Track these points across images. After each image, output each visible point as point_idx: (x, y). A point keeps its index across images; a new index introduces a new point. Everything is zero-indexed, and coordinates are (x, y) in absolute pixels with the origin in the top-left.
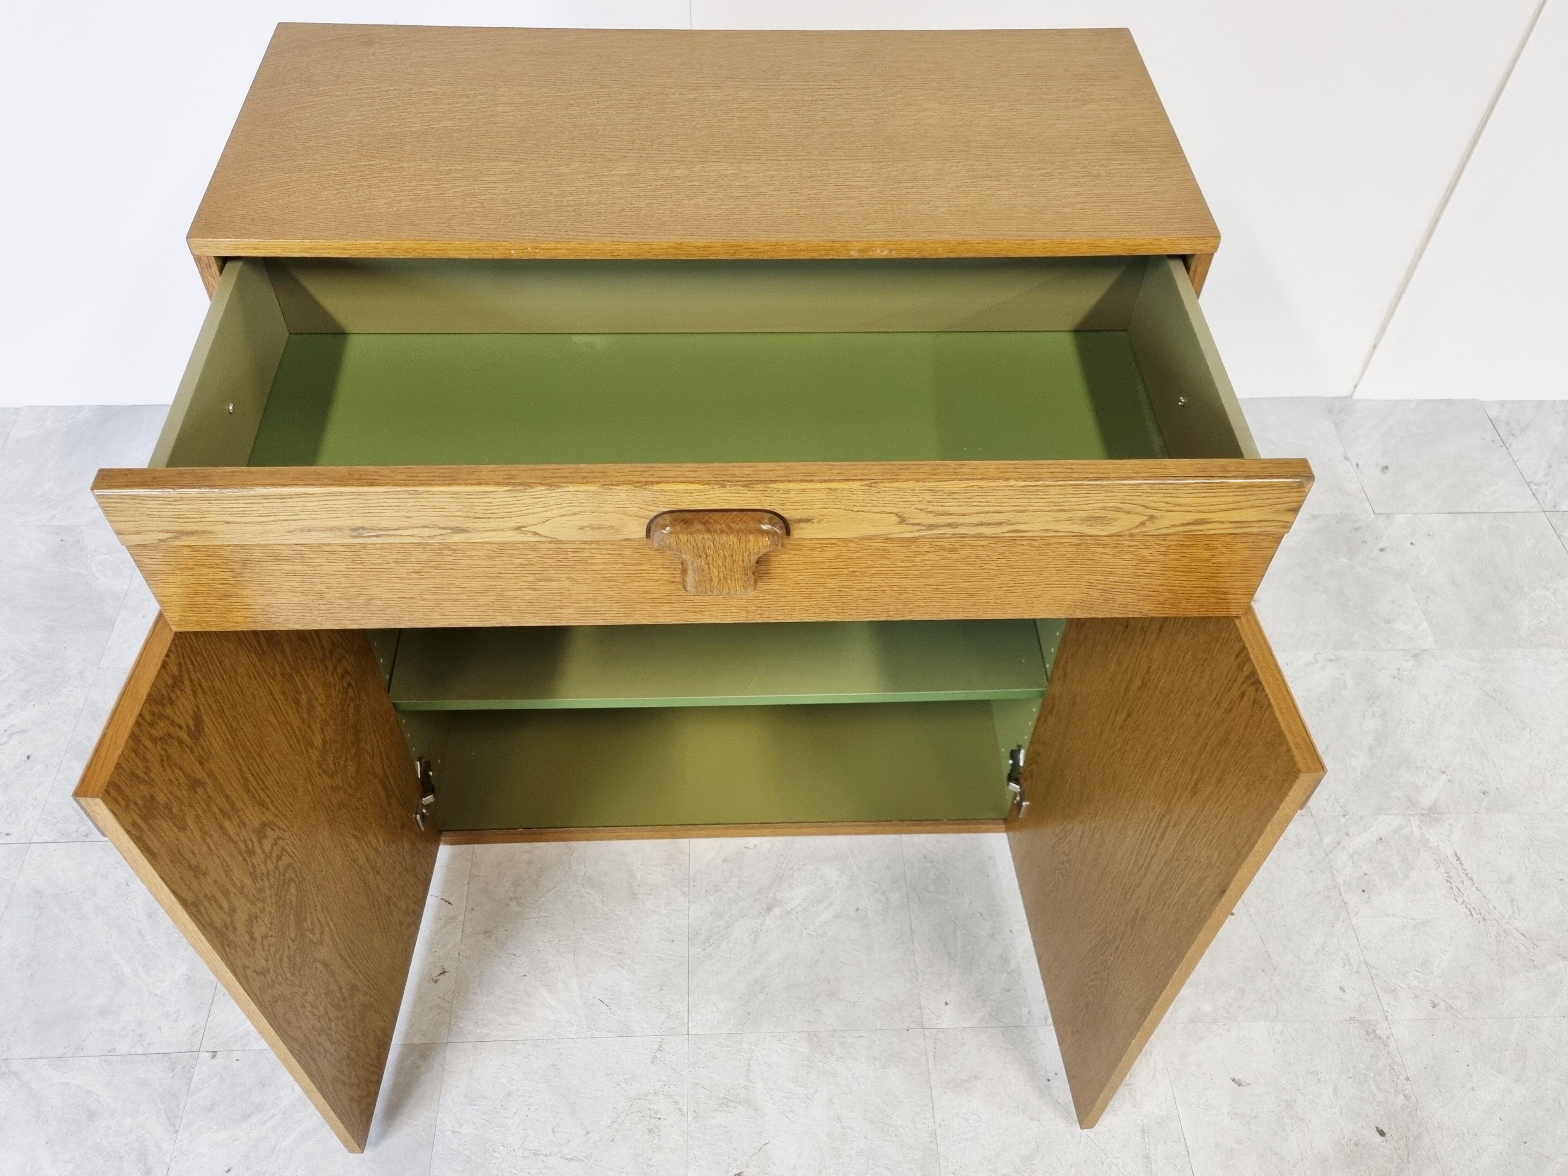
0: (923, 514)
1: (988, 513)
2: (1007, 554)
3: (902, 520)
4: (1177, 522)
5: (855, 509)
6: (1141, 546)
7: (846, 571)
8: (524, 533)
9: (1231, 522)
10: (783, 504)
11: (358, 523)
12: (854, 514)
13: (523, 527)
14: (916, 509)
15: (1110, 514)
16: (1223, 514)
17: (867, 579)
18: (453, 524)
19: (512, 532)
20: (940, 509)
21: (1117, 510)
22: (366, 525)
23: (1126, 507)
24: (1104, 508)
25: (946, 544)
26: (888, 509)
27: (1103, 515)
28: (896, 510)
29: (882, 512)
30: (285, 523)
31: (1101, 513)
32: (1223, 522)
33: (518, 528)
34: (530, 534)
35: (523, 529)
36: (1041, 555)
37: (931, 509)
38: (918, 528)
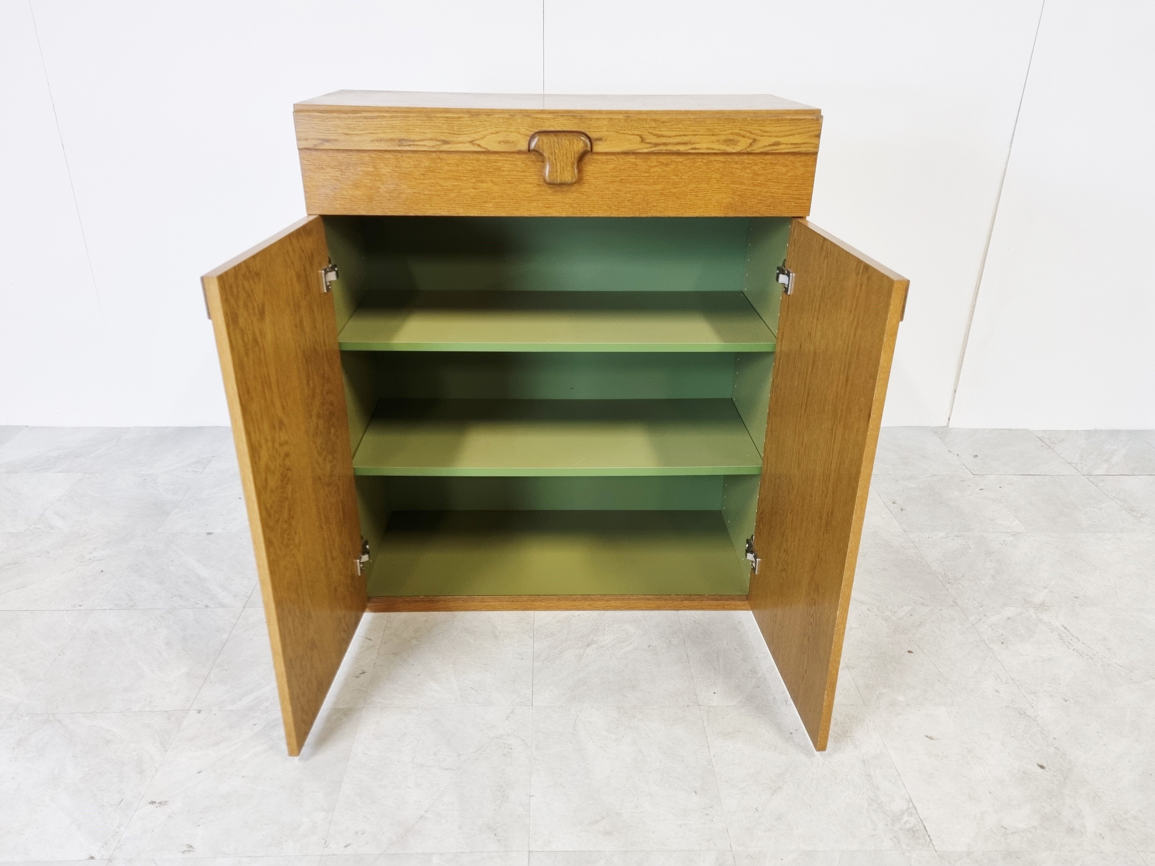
0: (651, 137)
1: (680, 136)
2: (692, 168)
3: (643, 140)
4: (767, 144)
5: (621, 132)
6: (753, 164)
7: (618, 179)
8: (474, 145)
9: (792, 144)
10: (589, 128)
11: (403, 136)
12: (621, 135)
13: (474, 141)
14: (649, 132)
15: (736, 138)
16: (786, 138)
17: (628, 185)
18: (443, 138)
19: (469, 144)
20: (659, 133)
21: (738, 134)
22: (405, 138)
23: (742, 133)
24: (732, 134)
25: (664, 161)
26: (636, 132)
27: (732, 138)
28: (639, 133)
29: (633, 134)
30: (372, 135)
31: (731, 137)
32: (787, 144)
33: (471, 142)
34: (476, 146)
35: (474, 142)
36: (708, 169)
37: (655, 132)
38: (649, 145)
